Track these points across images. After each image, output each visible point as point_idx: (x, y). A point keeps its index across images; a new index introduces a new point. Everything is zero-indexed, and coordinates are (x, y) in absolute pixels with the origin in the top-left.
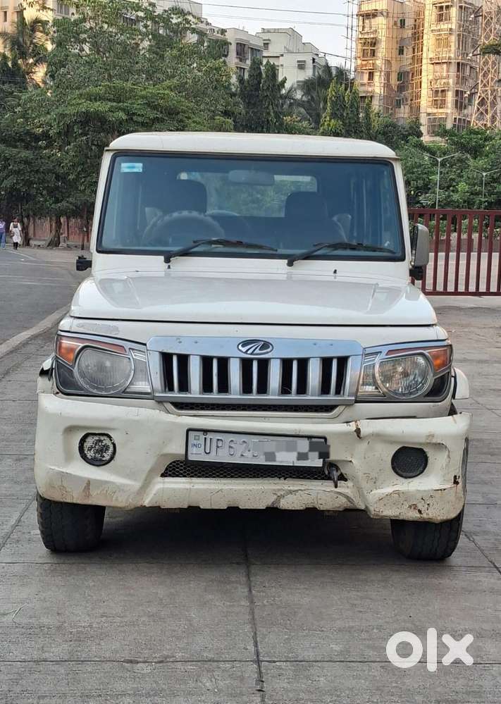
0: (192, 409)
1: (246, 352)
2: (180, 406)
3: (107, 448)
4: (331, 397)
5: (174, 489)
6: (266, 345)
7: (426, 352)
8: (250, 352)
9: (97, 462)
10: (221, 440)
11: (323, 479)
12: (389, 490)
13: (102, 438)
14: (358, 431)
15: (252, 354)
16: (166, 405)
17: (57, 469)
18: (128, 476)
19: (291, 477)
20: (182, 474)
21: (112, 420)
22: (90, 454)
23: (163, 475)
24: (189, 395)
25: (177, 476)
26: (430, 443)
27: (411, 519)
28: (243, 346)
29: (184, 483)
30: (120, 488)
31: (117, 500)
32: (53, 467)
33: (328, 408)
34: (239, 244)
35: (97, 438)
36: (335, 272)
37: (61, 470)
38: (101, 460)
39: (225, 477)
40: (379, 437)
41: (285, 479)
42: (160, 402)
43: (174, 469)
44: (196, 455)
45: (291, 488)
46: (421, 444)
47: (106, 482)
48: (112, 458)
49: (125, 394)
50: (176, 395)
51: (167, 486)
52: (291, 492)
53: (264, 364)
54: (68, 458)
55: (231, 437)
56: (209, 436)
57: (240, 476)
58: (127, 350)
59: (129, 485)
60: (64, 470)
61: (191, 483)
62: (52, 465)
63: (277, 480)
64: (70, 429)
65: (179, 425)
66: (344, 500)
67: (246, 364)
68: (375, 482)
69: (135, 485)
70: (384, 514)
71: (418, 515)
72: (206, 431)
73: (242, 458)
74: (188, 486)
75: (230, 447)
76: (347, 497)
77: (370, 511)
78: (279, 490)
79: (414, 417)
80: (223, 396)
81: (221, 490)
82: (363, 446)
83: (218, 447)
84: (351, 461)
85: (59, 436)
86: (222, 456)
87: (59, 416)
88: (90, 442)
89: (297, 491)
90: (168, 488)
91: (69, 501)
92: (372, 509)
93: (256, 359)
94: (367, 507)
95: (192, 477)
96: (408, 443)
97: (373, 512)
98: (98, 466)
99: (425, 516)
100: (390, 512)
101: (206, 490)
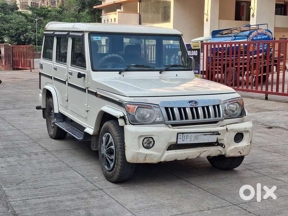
0: (176, 126)
1: (191, 105)
2: (173, 125)
3: (151, 142)
4: (218, 118)
5: (171, 155)
6: (196, 102)
7: (238, 101)
8: (192, 105)
9: (147, 148)
10: (188, 136)
11: (213, 146)
12: (233, 147)
13: (149, 139)
14: (227, 129)
15: (192, 106)
16: (169, 125)
17: (136, 151)
18: (158, 152)
19: (204, 146)
20: (172, 149)
21: (154, 132)
22: (145, 145)
23: (167, 150)
24: (177, 121)
25: (171, 150)
26: (245, 131)
27: (237, 156)
28: (189, 103)
29: (174, 152)
30: (155, 156)
31: (154, 160)
32: (134, 151)
33: (216, 122)
34: (143, 66)
35: (148, 139)
36: (177, 75)
37: (137, 151)
38: (149, 147)
39: (185, 148)
40: (232, 130)
41: (202, 147)
42: (167, 124)
43: (170, 148)
44: (180, 142)
45: (205, 150)
46: (242, 131)
47: (152, 154)
48: (153, 145)
49: (154, 123)
50: (172, 121)
51: (170, 153)
52: (204, 151)
53: (196, 109)
54: (139, 147)
55: (191, 134)
56: (184, 135)
57: (190, 148)
58: (153, 107)
59: (158, 155)
60: (139, 151)
61: (176, 152)
62: (135, 150)
63: (200, 148)
64: (140, 137)
65: (174, 132)
66: (220, 152)
67: (191, 109)
68: (229, 145)
69: (160, 154)
70: (231, 155)
71: (240, 155)
72: (183, 133)
73: (194, 141)
74: (176, 153)
75: (191, 138)
76: (220, 151)
77: (226, 155)
78: (200, 151)
79: (237, 123)
80: (187, 121)
81: (185, 153)
82: (227, 134)
83: (187, 138)
84: (223, 139)
85: (137, 140)
86: (188, 141)
87: (136, 133)
88: (146, 140)
89: (206, 151)
90: (170, 154)
91: (138, 162)
92: (227, 154)
93: (194, 107)
94: (225, 154)
95: (176, 149)
96: (239, 131)
97: (227, 155)
98: (148, 149)
99: (242, 154)
100: (232, 155)
101: (181, 154)
